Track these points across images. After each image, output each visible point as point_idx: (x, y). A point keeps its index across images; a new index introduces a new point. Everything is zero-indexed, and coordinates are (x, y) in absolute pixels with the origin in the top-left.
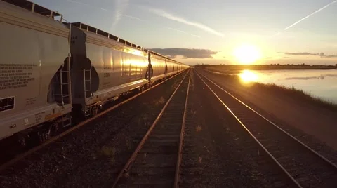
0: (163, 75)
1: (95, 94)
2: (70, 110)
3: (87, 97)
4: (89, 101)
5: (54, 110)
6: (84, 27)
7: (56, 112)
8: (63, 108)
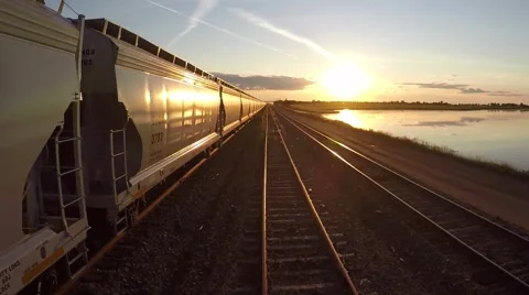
0: (238, 122)
1: (134, 181)
2: (84, 236)
3: (119, 192)
4: (123, 200)
5: (43, 249)
6: (113, 29)
7: (50, 251)
8: (67, 235)
